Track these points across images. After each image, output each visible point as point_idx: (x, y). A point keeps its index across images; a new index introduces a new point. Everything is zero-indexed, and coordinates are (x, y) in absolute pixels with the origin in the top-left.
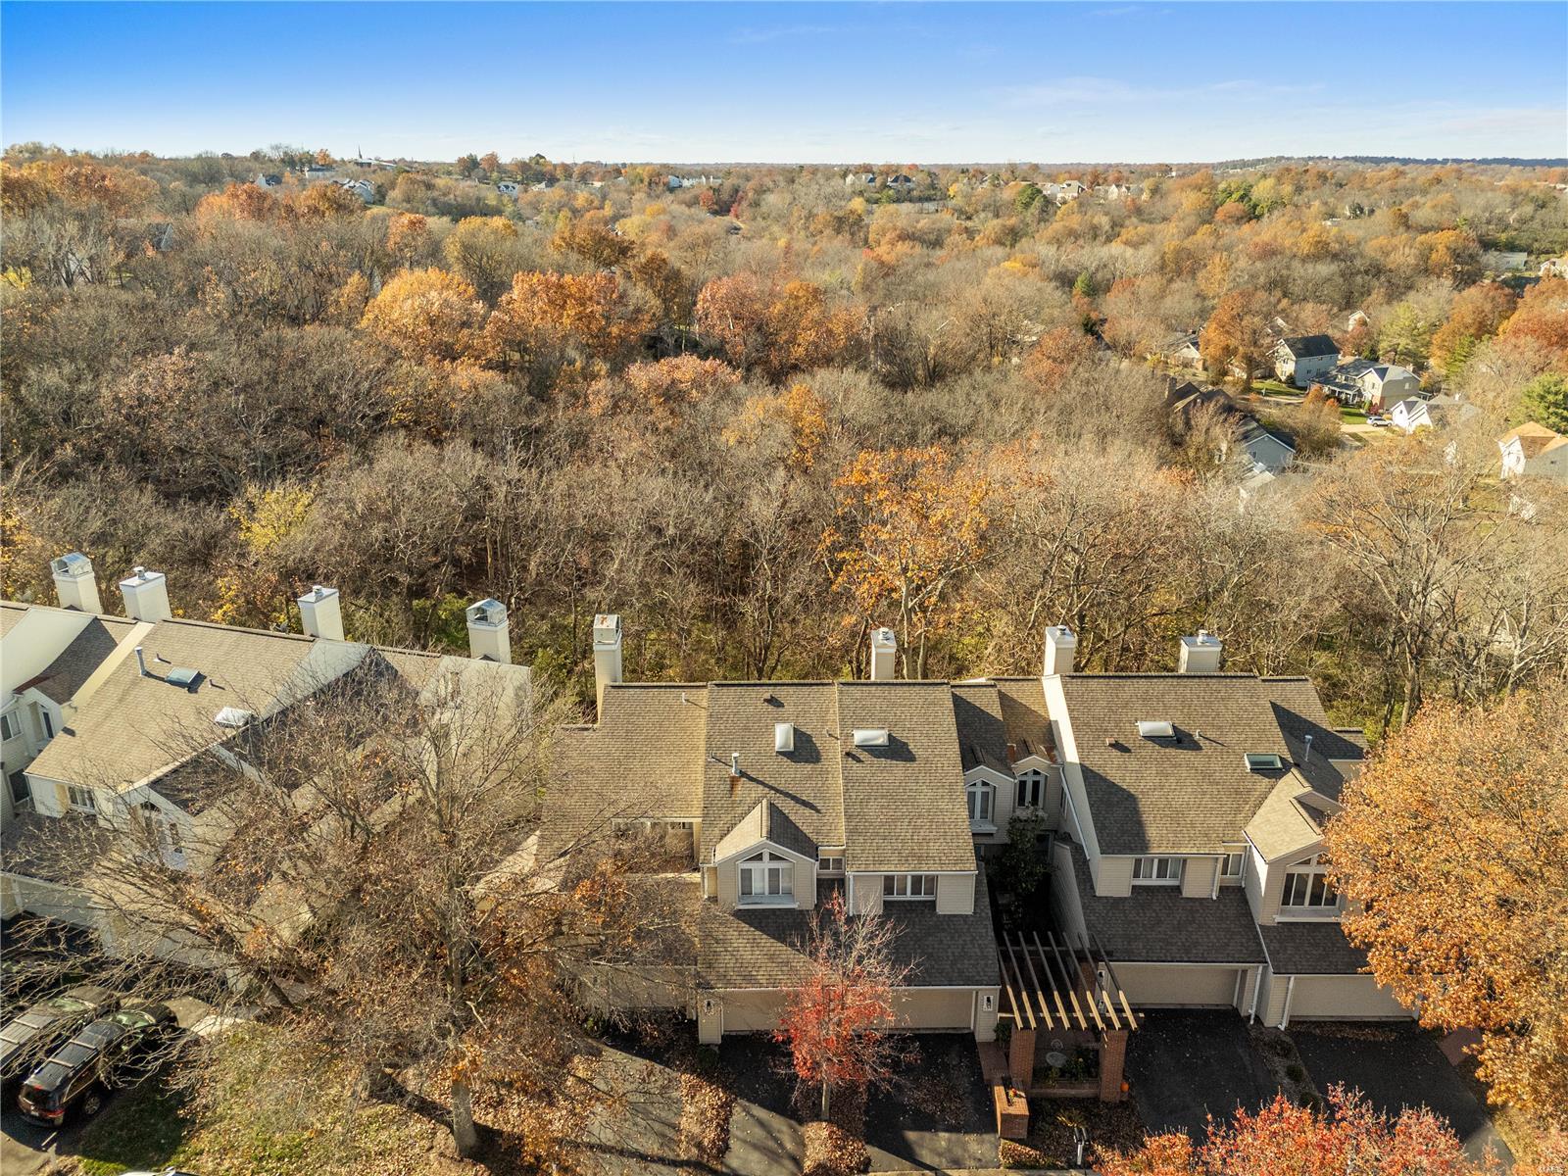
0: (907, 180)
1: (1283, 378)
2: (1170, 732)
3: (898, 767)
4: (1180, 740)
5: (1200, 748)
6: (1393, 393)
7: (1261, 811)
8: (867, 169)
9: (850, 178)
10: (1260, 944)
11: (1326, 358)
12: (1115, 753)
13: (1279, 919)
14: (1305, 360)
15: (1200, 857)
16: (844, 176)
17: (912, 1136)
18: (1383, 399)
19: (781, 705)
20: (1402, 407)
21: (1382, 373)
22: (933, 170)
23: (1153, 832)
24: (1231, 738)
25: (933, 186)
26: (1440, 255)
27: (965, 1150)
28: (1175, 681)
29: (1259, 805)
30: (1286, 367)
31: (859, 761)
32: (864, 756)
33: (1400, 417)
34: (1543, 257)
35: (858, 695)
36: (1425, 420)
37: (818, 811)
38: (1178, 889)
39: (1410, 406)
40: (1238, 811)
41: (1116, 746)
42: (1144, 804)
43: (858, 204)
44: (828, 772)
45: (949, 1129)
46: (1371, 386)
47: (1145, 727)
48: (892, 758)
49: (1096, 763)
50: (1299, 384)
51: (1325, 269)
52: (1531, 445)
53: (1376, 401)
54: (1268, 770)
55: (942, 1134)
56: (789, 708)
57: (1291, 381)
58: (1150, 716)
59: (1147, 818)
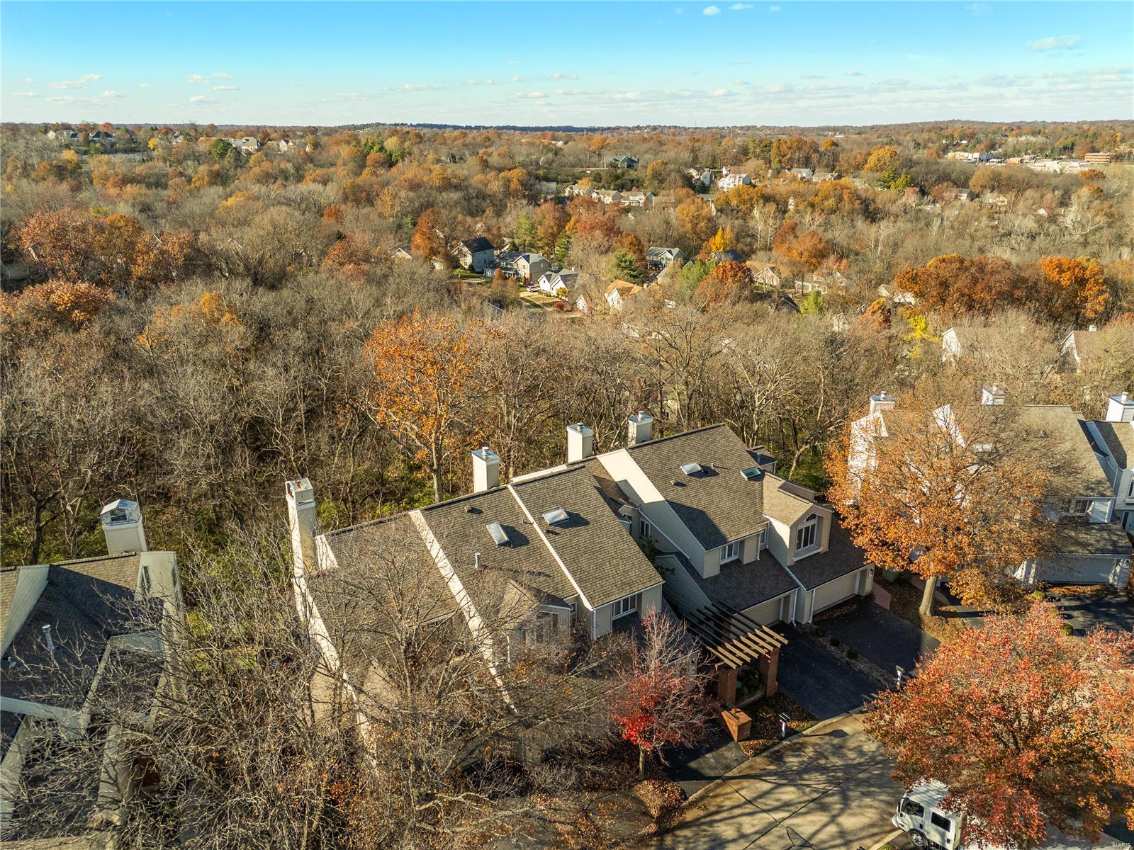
0: (108, 135)
1: (467, 267)
2: (700, 468)
3: (582, 530)
4: (706, 472)
5: (717, 474)
6: (537, 270)
7: (765, 501)
8: (66, 127)
9: (51, 135)
10: (791, 577)
11: (487, 251)
12: (679, 488)
13: (796, 559)
14: (477, 254)
15: (749, 537)
16: (46, 132)
17: (693, 765)
18: (531, 274)
19: (480, 512)
20: (545, 279)
21: (527, 258)
22: (130, 129)
23: (724, 529)
24: (728, 464)
25: (132, 140)
26: (515, 185)
27: (726, 758)
28: (684, 438)
29: (762, 498)
30: (467, 260)
31: (557, 534)
32: (558, 530)
33: (544, 285)
34: (565, 185)
35: (530, 491)
36: (561, 285)
37: (549, 576)
38: (739, 561)
39: (549, 278)
40: (754, 504)
41: (677, 484)
42: (711, 512)
43: (68, 155)
44: (539, 548)
45: (709, 751)
46: (523, 267)
47: (686, 469)
48: (576, 526)
49: (673, 496)
50: (477, 270)
51: (455, 196)
52: (623, 292)
53: (528, 276)
54: (756, 478)
55: (707, 756)
56: (487, 513)
57: (472, 268)
58: (684, 462)
59: (716, 522)
